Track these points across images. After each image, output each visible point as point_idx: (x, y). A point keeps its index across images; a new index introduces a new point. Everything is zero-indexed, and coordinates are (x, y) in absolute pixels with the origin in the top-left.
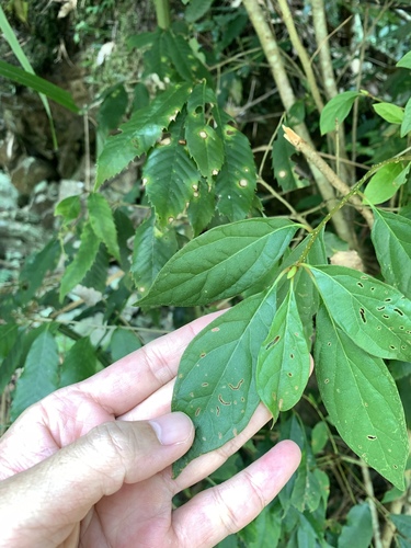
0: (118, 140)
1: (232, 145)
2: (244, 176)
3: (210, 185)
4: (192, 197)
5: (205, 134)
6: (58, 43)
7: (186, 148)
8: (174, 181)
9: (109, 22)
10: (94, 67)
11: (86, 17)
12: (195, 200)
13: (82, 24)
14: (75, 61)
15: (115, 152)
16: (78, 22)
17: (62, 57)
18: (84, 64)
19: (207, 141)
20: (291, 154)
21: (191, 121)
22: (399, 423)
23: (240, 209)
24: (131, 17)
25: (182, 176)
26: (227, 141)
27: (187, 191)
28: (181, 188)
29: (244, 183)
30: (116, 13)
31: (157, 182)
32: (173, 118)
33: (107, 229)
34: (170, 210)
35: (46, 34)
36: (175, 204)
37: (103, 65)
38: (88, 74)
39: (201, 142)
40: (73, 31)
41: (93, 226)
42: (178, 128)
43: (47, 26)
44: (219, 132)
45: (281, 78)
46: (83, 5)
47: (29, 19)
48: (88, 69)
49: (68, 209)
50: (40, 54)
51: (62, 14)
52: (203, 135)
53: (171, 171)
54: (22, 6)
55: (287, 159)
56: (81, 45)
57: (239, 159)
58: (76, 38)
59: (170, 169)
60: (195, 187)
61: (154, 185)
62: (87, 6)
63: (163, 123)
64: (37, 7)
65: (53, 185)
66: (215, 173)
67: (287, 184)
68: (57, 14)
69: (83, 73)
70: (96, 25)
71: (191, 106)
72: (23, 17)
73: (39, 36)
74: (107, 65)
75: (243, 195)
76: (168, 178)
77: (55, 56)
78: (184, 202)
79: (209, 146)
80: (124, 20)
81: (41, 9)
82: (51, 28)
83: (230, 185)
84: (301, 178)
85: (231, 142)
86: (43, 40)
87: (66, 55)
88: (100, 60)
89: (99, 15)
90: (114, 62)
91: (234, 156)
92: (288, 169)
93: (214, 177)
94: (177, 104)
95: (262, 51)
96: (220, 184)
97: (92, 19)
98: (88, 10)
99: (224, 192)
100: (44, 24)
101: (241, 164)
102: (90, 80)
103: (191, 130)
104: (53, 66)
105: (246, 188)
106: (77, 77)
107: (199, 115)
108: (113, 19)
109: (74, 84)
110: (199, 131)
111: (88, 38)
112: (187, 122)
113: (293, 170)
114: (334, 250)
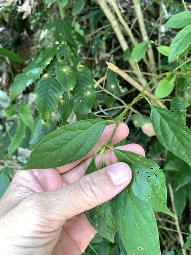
0: (21, 76)
1: (82, 74)
2: (88, 89)
3: (70, 96)
4: (59, 103)
5: (66, 70)
6: (23, 31)
7: (56, 78)
8: (49, 95)
9: (46, 19)
10: (40, 40)
11: (35, 18)
12: (62, 105)
13: (34, 21)
14: (32, 38)
15: (19, 83)
16: (32, 20)
17: (26, 37)
18: (36, 39)
19: (66, 73)
20: (116, 76)
21: (58, 64)
22: (156, 240)
23: (86, 107)
24: (55, 16)
25: (54, 93)
26: (79, 72)
27: (57, 100)
28: (53, 98)
29: (88, 93)
30: (49, 15)
31: (40, 97)
32: (48, 63)
33: (29, 120)
34: (48, 110)
35: (18, 27)
36: (50, 107)
37: (44, 39)
38: (37, 44)
39: (63, 75)
40: (30, 25)
41: (22, 119)
42: (52, 68)
43: (18, 24)
44: (74, 68)
45: (121, 38)
46: (33, 12)
47: (10, 21)
48: (37, 41)
49: (10, 111)
50: (15, 37)
51: (24, 17)
52: (64, 70)
53: (48, 90)
54: (6, 15)
55: (114, 79)
56: (34, 31)
57: (86, 81)
58: (32, 28)
59: (47, 89)
60: (61, 97)
61: (39, 98)
62: (35, 12)
63: (43, 66)
64: (13, 15)
65: (26, 96)
66: (72, 89)
67: (116, 91)
68: (22, 17)
69: (35, 43)
70: (40, 21)
71: (59, 56)
72: (7, 20)
73: (15, 28)
74: (45, 39)
75: (88, 99)
76: (47, 94)
77: (22, 36)
78: (55, 106)
79: (68, 76)
80: (52, 17)
81: (15, 16)
82: (20, 24)
83: (81, 94)
84: (123, 88)
85: (81, 72)
86: (16, 30)
87: (27, 36)
88: (42, 37)
89: (41, 16)
90: (48, 37)
91: (83, 80)
92: (116, 83)
93: (71, 92)
94: (50, 56)
95: (111, 26)
96: (76, 95)
97: (38, 19)
98: (36, 14)
99: (78, 99)
100: (17, 23)
101: (87, 84)
102: (39, 46)
103: (58, 68)
104: (22, 42)
105: (90, 96)
106: (33, 45)
107: (63, 60)
108: (47, 17)
109: (32, 48)
110: (62, 69)
111: (37, 27)
112: (56, 64)
113: (118, 84)
114: (142, 123)
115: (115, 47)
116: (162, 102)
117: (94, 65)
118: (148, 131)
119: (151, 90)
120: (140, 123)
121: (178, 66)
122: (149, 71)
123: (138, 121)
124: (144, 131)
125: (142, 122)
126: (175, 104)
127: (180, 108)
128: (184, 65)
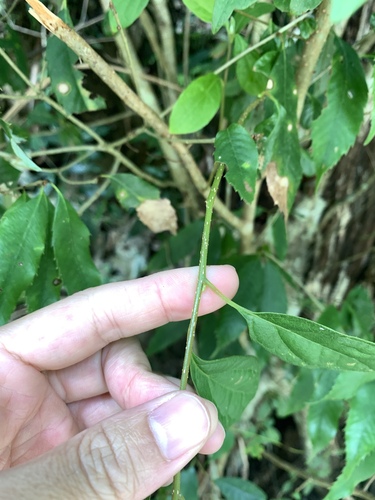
55: (68, 66)
67: (71, 103)
84: (92, 97)
92: (72, 80)
113: (80, 83)
114: (140, 198)
115: (90, 16)
116: (186, 145)
117: (37, 49)
118: (152, 219)
119: (162, 115)
120: (132, 197)
121: (232, 57)
122: (160, 73)
123: (128, 192)
124: (142, 219)
125: (140, 194)
126: (230, 144)
127: (242, 158)
128: (244, 57)
